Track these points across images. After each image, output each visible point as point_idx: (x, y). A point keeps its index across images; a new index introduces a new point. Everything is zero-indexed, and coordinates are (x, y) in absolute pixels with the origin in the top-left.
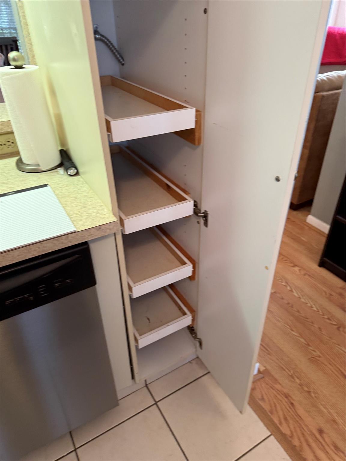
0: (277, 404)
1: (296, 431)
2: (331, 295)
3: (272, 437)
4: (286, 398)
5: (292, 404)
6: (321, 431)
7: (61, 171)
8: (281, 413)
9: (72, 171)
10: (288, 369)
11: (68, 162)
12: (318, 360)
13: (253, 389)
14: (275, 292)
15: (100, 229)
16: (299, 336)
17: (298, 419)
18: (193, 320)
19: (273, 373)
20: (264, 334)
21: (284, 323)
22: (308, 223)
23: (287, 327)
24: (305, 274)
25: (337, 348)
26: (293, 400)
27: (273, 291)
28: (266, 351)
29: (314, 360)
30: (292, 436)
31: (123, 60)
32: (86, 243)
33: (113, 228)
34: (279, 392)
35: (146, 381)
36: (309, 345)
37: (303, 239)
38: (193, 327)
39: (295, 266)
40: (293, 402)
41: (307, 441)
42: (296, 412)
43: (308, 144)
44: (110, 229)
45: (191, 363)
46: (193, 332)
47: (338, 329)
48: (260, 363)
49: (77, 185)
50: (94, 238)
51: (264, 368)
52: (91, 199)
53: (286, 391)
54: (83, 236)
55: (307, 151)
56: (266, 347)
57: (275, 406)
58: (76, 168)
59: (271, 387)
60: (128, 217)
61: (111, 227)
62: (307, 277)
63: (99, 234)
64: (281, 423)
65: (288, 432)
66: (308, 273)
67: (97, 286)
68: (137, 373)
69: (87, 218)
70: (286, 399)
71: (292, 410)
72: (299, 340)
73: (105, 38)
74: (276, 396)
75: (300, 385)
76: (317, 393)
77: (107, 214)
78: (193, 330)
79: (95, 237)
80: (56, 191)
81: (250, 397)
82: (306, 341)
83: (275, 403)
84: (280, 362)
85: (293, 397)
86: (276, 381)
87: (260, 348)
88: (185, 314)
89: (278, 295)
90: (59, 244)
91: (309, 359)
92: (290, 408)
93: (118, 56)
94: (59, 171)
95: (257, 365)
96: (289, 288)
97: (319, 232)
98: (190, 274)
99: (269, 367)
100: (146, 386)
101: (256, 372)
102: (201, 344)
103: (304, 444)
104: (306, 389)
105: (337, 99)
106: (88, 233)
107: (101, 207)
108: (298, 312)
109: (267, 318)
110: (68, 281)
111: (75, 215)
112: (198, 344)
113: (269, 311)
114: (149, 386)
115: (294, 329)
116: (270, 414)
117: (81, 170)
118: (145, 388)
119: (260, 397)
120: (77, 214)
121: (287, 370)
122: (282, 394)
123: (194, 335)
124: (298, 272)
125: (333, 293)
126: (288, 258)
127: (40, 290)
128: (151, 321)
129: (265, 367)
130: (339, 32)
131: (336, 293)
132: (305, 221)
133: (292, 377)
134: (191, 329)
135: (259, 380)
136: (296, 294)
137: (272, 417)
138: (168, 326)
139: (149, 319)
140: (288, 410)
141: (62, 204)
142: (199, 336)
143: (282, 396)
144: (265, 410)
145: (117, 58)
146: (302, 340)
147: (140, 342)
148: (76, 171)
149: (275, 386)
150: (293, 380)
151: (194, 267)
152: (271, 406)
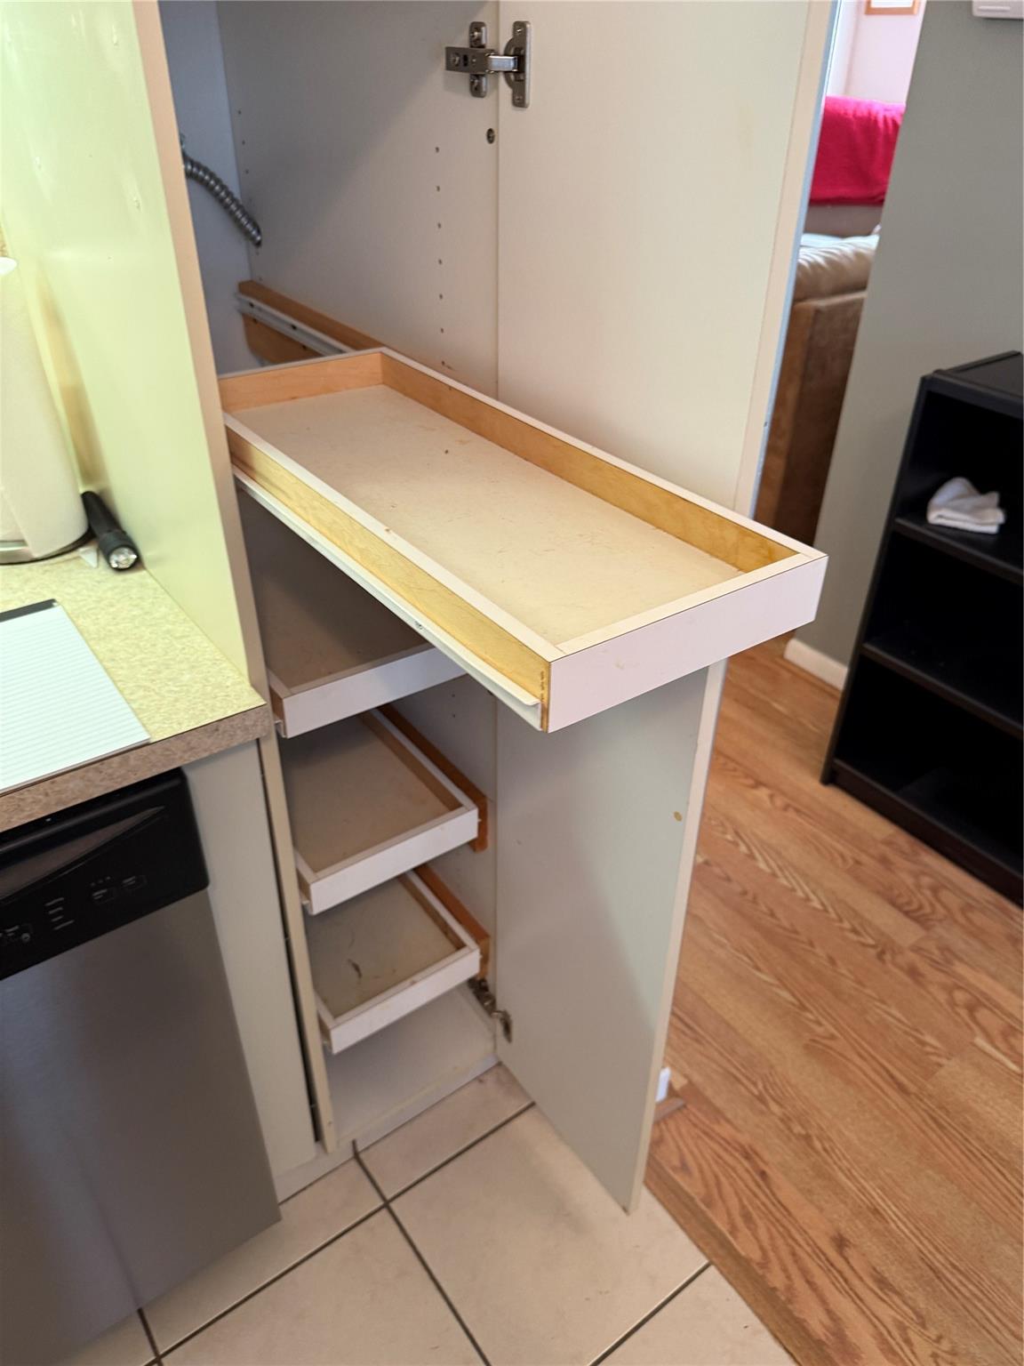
0: (723, 1179)
1: (775, 1249)
2: (857, 862)
3: (712, 1270)
4: (747, 1157)
5: (763, 1174)
6: (841, 1243)
7: (89, 555)
8: (733, 1203)
9: (124, 558)
10: (747, 1078)
11: (109, 531)
12: (831, 1048)
13: (656, 1143)
14: (706, 863)
15: (217, 730)
16: (777, 983)
17: (778, 1215)
18: (484, 961)
19: (709, 1093)
20: (680, 984)
21: (736, 950)
22: (788, 662)
23: (742, 960)
24: (786, 808)
25: (878, 1011)
26: (766, 1163)
27: (700, 860)
28: (688, 1032)
29: (817, 1049)
30: (765, 1264)
31: (259, 232)
32: (177, 774)
33: (254, 725)
34: (727, 1143)
35: (354, 1143)
36: (803, 1008)
37: (776, 705)
38: (483, 980)
39: (758, 784)
40: (766, 1169)
41: (804, 1272)
42: (774, 1194)
43: (783, 444)
44: (246, 729)
45: (481, 1081)
46: (487, 993)
47: (880, 956)
48: (673, 1067)
49: (139, 598)
50: (198, 758)
51: (684, 1082)
52: (184, 640)
53: (745, 1139)
54: (168, 753)
55: (779, 464)
56: (687, 1020)
57: (718, 1184)
58: (134, 550)
59: (706, 1133)
60: (294, 690)
61: (247, 723)
62: (791, 814)
63: (212, 744)
64: (734, 1230)
65: (756, 1255)
66: (794, 805)
67: (209, 888)
68: (330, 1123)
69: (176, 700)
70: (746, 1164)
71: (764, 1192)
72: (777, 994)
73: (206, 170)
74: (720, 1157)
75: (782, 1120)
76: (830, 1139)
77: (233, 684)
78: (486, 989)
79: (205, 755)
80: (80, 621)
81: (649, 1164)
82: (794, 995)
83: (716, 1177)
84: (729, 1061)
85: (766, 1156)
86: (718, 1114)
87: (671, 1024)
88: (459, 945)
89: (717, 870)
90: (102, 780)
91: (806, 1047)
92: (759, 1186)
93: (244, 221)
94: (83, 556)
95: (665, 1074)
96: (743, 848)
97: (820, 685)
98: (472, 833)
99: (697, 1078)
100: (356, 1156)
101: (662, 1093)
102: (507, 1028)
103: (799, 1284)
104: (798, 1129)
105: (856, 319)
106: (183, 744)
107: (215, 664)
108: (772, 915)
109: (687, 938)
110: (129, 881)
111: (141, 693)
112: (500, 1028)
113: (691, 915)
114: (362, 1156)
115: (761, 965)
116: (703, 1207)
117: (147, 555)
118: (354, 1164)
119: (676, 1162)
120: (146, 689)
121: (745, 1081)
122: (736, 1150)
123: (487, 1004)
124: (768, 804)
125: (864, 858)
126: (737, 763)
127: (51, 912)
128: (363, 971)
129: (686, 1076)
130: (859, 114)
131: (872, 857)
132: (782, 657)
133: (761, 1099)
134: (479, 988)
135: (671, 1115)
136: (762, 865)
137: (710, 1214)
138: (413, 983)
139: (357, 968)
140: (751, 1190)
141: (101, 662)
142: (500, 1005)
143: (737, 1155)
144: (692, 1199)
145: (241, 227)
146: (785, 994)
147: (334, 1034)
148: (134, 557)
149: (716, 1128)
150: (763, 1107)
151: (483, 815)
152: (706, 1186)
